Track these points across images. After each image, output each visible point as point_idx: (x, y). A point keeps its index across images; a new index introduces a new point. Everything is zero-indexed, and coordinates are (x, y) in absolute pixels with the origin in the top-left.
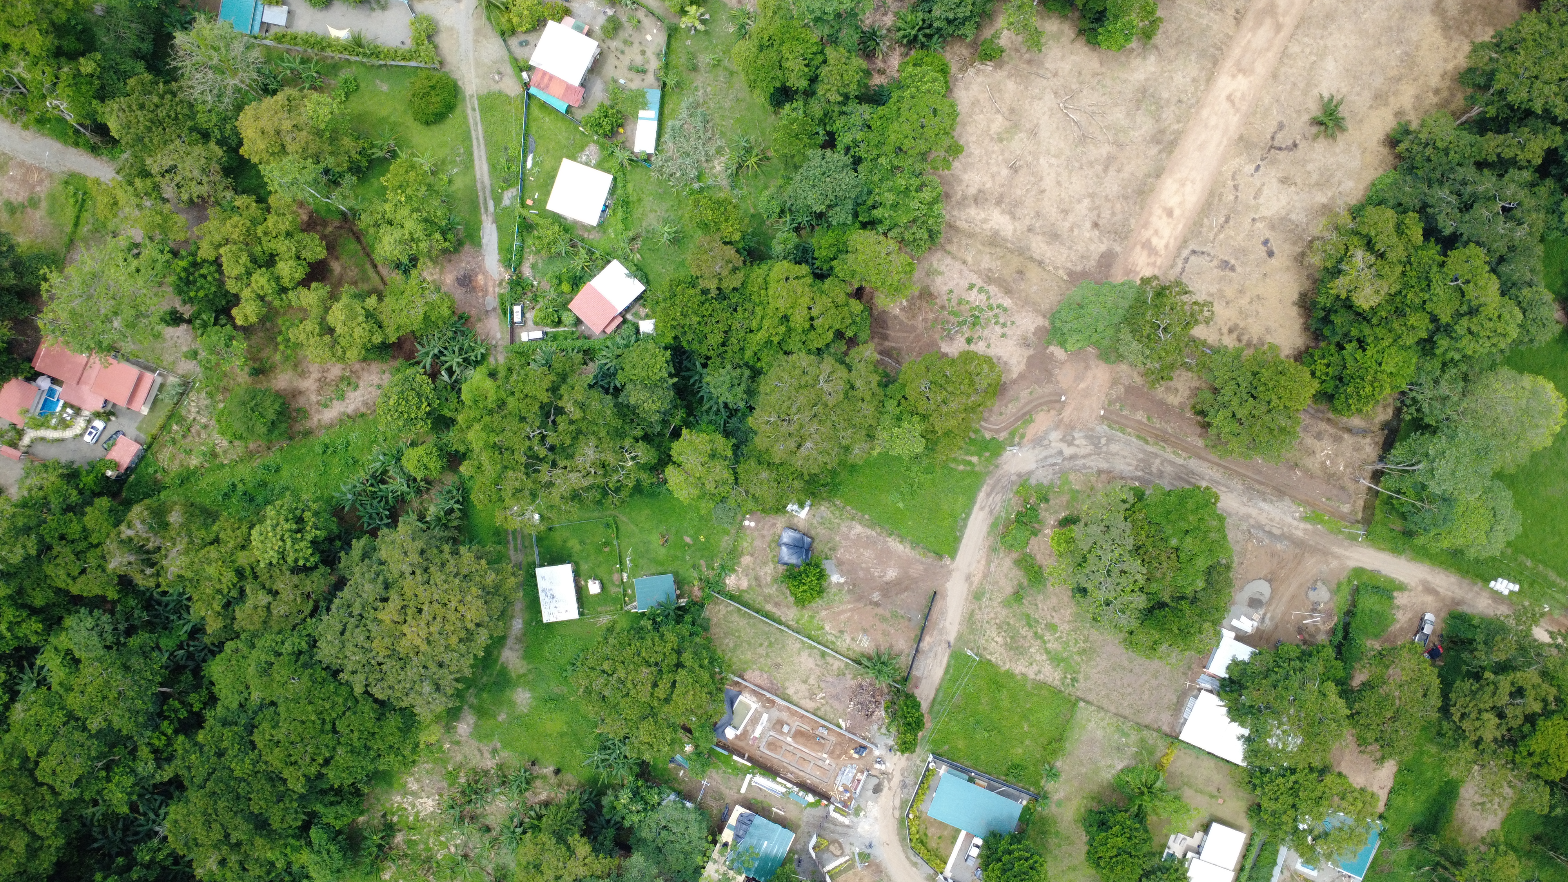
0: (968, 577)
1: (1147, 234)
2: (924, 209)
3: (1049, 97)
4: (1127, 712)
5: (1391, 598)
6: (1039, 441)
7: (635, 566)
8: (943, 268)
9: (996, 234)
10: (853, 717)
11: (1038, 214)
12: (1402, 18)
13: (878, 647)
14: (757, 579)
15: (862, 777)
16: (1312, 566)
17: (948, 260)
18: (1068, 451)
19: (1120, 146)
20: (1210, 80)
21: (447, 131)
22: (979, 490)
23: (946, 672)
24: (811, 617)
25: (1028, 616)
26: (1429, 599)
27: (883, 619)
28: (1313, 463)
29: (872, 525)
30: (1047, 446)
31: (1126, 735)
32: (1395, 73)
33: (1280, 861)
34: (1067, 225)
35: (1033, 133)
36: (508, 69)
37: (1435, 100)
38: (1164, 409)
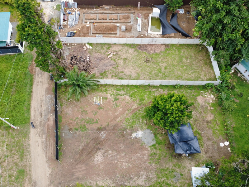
23: (29, 106)
24: (142, 100)
27: (90, 122)
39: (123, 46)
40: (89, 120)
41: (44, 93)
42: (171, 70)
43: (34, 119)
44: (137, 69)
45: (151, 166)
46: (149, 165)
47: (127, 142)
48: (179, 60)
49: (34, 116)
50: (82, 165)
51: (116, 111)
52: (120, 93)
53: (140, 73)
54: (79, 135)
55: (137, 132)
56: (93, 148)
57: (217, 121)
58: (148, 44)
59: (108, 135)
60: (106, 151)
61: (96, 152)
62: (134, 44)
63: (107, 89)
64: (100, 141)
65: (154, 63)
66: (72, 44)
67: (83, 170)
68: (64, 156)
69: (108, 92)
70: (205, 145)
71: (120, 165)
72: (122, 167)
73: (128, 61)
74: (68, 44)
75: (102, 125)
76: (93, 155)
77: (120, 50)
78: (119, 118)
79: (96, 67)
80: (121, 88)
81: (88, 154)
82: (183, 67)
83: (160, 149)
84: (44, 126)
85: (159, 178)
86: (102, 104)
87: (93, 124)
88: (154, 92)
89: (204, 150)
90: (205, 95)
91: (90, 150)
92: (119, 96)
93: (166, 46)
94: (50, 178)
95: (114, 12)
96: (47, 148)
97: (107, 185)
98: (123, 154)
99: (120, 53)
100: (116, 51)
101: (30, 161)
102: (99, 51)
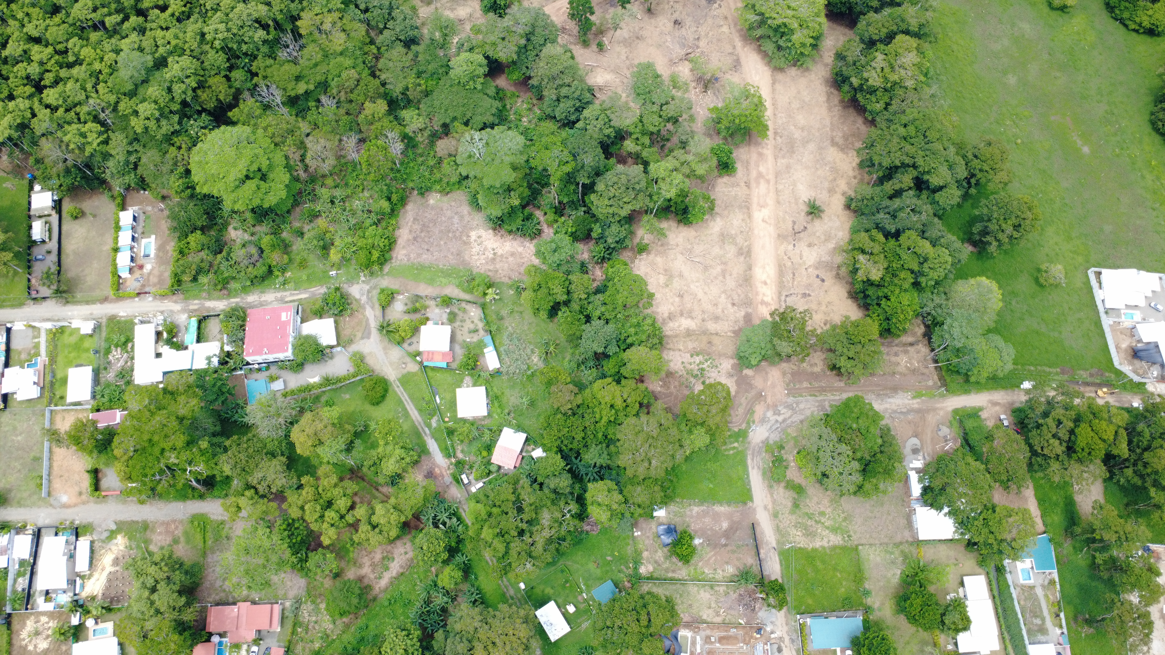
0: (765, 508)
1: (760, 298)
2: (651, 329)
3: (680, 258)
4: (886, 540)
5: (979, 417)
6: (763, 420)
7: (588, 586)
8: (670, 358)
9: (688, 330)
10: (745, 615)
11: (703, 312)
12: (820, 154)
13: (738, 568)
14: (656, 562)
15: (768, 647)
16: (932, 419)
17: (671, 353)
18: (780, 419)
19: (725, 263)
20: (750, 216)
21: (389, 403)
22: (746, 460)
23: (781, 565)
24: (695, 569)
25: (807, 514)
26: (997, 408)
27: (733, 552)
28: (901, 369)
29: (701, 503)
30: (769, 421)
31: (892, 553)
32: (831, 178)
33: (1010, 583)
34: (720, 310)
35: (681, 276)
36: (408, 359)
37: (856, 181)
38: (815, 376)
43: (774, 552)
49: (775, 555)
50: (736, 520)
54: (739, 542)
55: (701, 543)
56: (729, 532)
57: (640, 551)
59: (720, 541)
60: (720, 530)
61: (727, 529)
64: (725, 537)
67: (735, 517)
68: (747, 526)
71: (710, 520)
75: (725, 549)
76: (729, 527)
79: (733, 599)
81: (732, 528)
84: (765, 548)
85: (684, 511)
86: (725, 566)
87: (732, 550)
90: (646, 573)
94: (755, 512)
97: (718, 507)
98: (708, 527)
101: (772, 523)
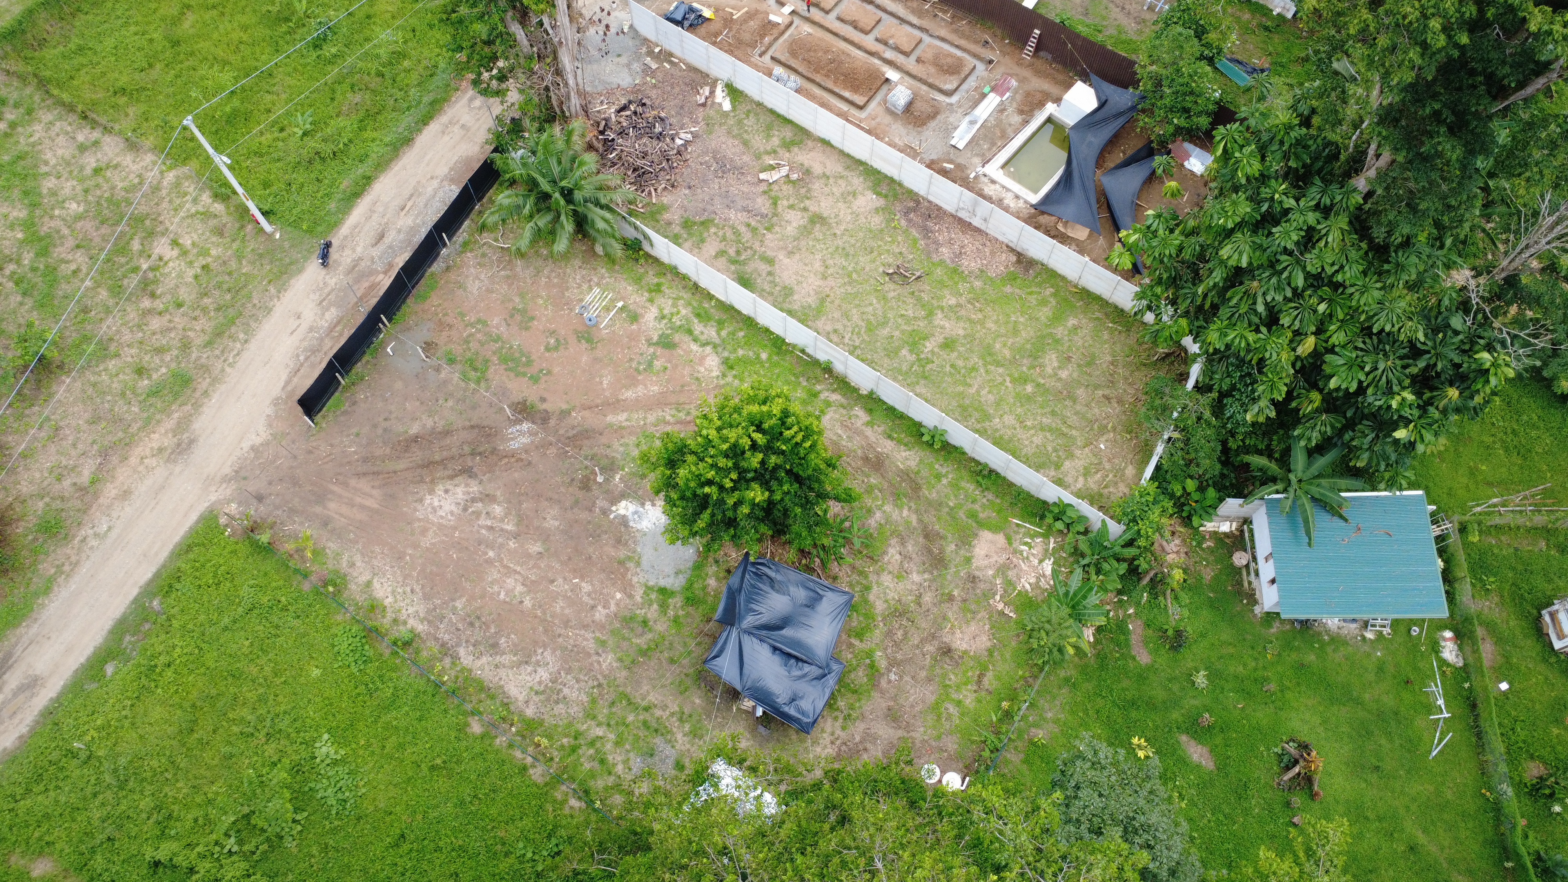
0: (183, 450)
7: (1410, 687)
10: (687, 108)
14: (938, 561)
25: (42, 304)
27: (516, 362)
29: (466, 692)
39: (847, 168)
40: (517, 355)
41: (446, 170)
42: (965, 367)
43: (346, 237)
44: (831, 282)
45: (595, 658)
46: (591, 645)
47: (584, 515)
48: (1029, 346)
49: (356, 227)
50: (373, 487)
51: (633, 382)
52: (698, 328)
53: (832, 302)
54: (445, 382)
55: (643, 505)
56: (453, 458)
57: (990, 675)
58: (953, 212)
59: (537, 447)
60: (488, 498)
61: (451, 477)
62: (900, 184)
63: (663, 288)
64: (494, 451)
65: (919, 299)
66: (671, 55)
67: (362, 507)
68: (342, 418)
69: (660, 301)
70: (861, 726)
71: (496, 576)
72: (496, 588)
73: (824, 234)
74: (657, 50)
75: (543, 400)
76: (432, 481)
77: (824, 174)
78: (622, 417)
79: (690, 188)
80: (717, 315)
81: (423, 466)
82: (1023, 380)
83: (676, 620)
84: (358, 281)
85: (590, 715)
86: (605, 328)
87: (517, 376)
88: (828, 404)
89: (838, 742)
90: (1026, 544)
91: (437, 457)
92: (687, 338)
93: (1019, 261)
94: (246, 459)
95: (914, 20)
96: (312, 358)
97: (399, 611)
98: (535, 548)
99: (816, 186)
100: (808, 172)
101: (230, 365)
102: (745, 136)
